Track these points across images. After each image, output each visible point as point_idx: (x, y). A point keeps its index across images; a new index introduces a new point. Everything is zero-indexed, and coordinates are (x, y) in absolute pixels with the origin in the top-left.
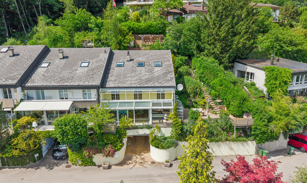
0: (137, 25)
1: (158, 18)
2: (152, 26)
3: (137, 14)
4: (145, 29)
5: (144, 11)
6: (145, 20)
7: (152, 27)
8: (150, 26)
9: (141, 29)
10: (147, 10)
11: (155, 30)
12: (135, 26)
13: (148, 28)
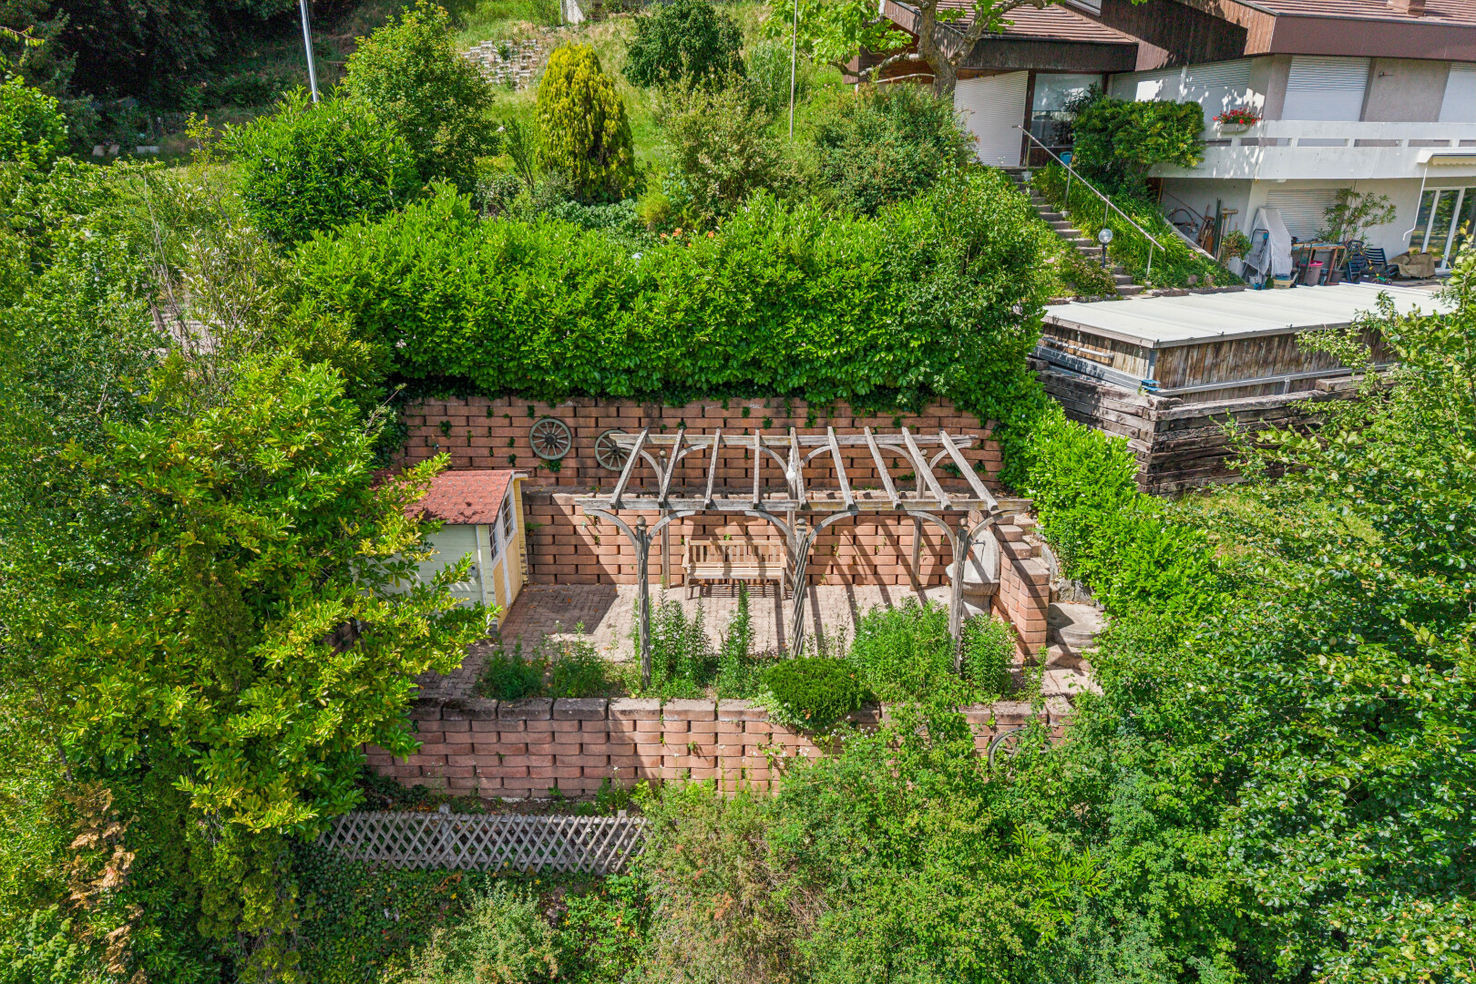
0: (571, 282)
1: (869, 134)
2: (815, 290)
3: (581, 73)
4: (700, 336)
5: (684, 16)
6: (692, 152)
7: (816, 307)
8: (774, 301)
9: (632, 335)
10: (718, 10)
11: (848, 359)
12: (535, 294)
13: (751, 327)
